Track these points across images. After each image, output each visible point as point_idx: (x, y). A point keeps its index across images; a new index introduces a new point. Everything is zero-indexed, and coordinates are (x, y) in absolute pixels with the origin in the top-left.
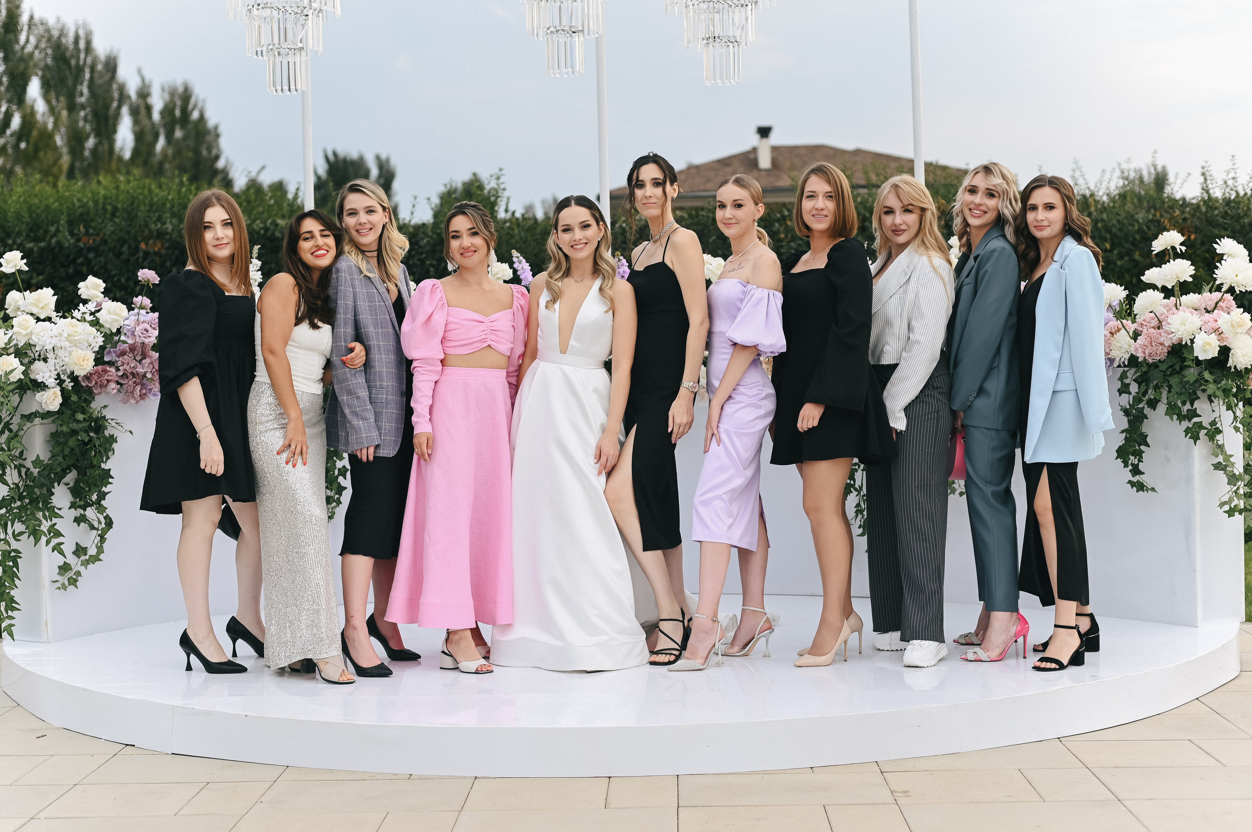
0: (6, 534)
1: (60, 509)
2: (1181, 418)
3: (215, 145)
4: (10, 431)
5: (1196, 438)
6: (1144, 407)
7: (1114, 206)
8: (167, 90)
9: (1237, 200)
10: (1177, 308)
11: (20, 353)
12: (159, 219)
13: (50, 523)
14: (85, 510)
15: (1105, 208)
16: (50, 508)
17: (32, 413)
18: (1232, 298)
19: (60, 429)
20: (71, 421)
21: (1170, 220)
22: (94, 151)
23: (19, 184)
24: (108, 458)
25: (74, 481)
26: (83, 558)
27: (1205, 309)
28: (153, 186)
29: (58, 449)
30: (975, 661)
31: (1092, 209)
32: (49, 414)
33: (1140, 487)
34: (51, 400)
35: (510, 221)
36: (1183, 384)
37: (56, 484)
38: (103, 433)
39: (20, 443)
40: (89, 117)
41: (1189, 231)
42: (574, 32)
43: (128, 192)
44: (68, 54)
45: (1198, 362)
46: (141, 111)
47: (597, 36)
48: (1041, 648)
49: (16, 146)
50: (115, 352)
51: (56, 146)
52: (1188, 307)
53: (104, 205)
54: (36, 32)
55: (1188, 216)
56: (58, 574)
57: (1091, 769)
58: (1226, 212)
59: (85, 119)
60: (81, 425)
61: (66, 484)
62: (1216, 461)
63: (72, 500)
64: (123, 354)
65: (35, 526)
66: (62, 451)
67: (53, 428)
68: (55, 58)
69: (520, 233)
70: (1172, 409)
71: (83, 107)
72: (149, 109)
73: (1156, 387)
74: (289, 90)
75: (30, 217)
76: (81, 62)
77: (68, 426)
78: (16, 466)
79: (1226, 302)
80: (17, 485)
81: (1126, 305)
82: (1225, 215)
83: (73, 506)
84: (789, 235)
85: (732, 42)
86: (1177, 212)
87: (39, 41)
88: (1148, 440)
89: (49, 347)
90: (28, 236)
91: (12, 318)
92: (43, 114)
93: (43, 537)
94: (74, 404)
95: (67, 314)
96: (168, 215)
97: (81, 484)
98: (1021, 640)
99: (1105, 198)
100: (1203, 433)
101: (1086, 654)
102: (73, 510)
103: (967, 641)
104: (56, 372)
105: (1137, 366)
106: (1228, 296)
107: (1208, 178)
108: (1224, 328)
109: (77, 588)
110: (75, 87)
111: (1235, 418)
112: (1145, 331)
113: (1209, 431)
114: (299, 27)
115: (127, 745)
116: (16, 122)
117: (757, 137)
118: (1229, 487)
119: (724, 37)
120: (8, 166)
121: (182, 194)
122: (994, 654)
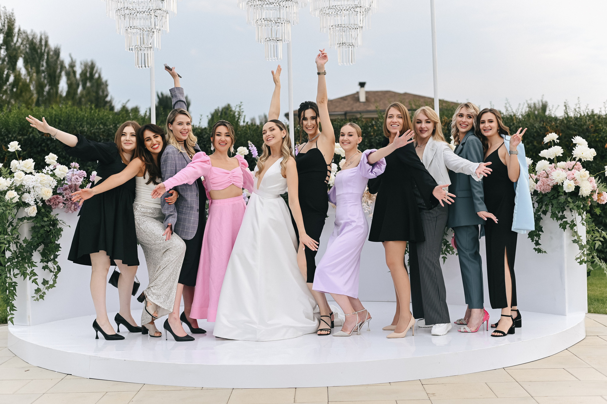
0: (10, 274)
1: (36, 263)
2: (558, 219)
3: (105, 89)
4: (12, 226)
5: (564, 228)
6: (541, 214)
7: (524, 121)
8: (83, 64)
9: (581, 118)
10: (555, 169)
11: (17, 189)
12: (81, 125)
13: (31, 269)
14: (48, 263)
15: (520, 121)
16: (31, 262)
17: (23, 218)
18: (580, 164)
19: (36, 225)
20: (41, 221)
21: (550, 127)
22: (49, 93)
23: (14, 109)
24: (59, 239)
25: (43, 249)
26: (47, 286)
27: (568, 169)
28: (78, 110)
29: (36, 234)
30: (465, 332)
31: (515, 122)
32: (31, 218)
33: (539, 251)
34: (32, 211)
35: (246, 126)
36: (559, 203)
37: (34, 251)
38: (57, 227)
39: (17, 231)
40: (46, 77)
41: (559, 132)
42: (278, 41)
43: (66, 112)
44: (37, 47)
45: (565, 193)
46: (70, 74)
47: (288, 42)
48: (495, 326)
49: (12, 90)
50: (62, 189)
51: (31, 90)
52: (560, 168)
53: (55, 118)
54: (21, 37)
55: (558, 125)
56: (35, 293)
57: (519, 382)
58: (576, 123)
59: (45, 78)
60: (46, 223)
61: (39, 251)
62: (574, 239)
63: (42, 258)
64: (66, 189)
65: (24, 271)
66: (37, 235)
67: (32, 225)
68: (30, 49)
69: (250, 132)
70: (554, 215)
71: (43, 72)
72: (74, 72)
73: (546, 205)
74: (145, 67)
75: (20, 124)
76: (43, 51)
77: (40, 224)
78: (15, 243)
79: (578, 166)
80: (15, 251)
81: (532, 167)
82: (575, 124)
83: (42, 261)
84: (375, 133)
85: (351, 46)
86: (553, 123)
87: (23, 41)
88: (543, 229)
89: (31, 186)
90: (19, 133)
91: (14, 173)
92: (25, 75)
93: (28, 276)
94: (43, 213)
95: (39, 171)
96: (85, 123)
97: (46, 251)
98: (485, 322)
99: (520, 117)
100: (568, 226)
101: (515, 328)
102: (42, 263)
103: (460, 323)
104: (34, 198)
105: (537, 195)
106: (579, 163)
107: (567, 107)
108: (577, 178)
109: (44, 300)
110: (40, 62)
111: (582, 219)
112: (541, 179)
113: (571, 225)
114: (150, 37)
115: (68, 374)
116: (12, 79)
117: (359, 87)
118: (580, 251)
119: (347, 43)
120: (8, 99)
121: (92, 114)
122: (473, 329)
